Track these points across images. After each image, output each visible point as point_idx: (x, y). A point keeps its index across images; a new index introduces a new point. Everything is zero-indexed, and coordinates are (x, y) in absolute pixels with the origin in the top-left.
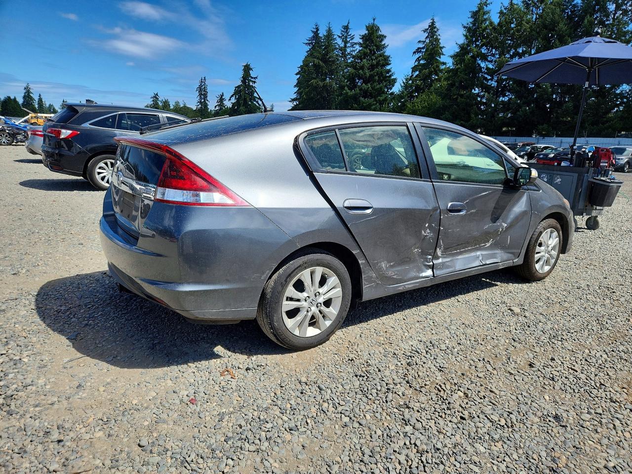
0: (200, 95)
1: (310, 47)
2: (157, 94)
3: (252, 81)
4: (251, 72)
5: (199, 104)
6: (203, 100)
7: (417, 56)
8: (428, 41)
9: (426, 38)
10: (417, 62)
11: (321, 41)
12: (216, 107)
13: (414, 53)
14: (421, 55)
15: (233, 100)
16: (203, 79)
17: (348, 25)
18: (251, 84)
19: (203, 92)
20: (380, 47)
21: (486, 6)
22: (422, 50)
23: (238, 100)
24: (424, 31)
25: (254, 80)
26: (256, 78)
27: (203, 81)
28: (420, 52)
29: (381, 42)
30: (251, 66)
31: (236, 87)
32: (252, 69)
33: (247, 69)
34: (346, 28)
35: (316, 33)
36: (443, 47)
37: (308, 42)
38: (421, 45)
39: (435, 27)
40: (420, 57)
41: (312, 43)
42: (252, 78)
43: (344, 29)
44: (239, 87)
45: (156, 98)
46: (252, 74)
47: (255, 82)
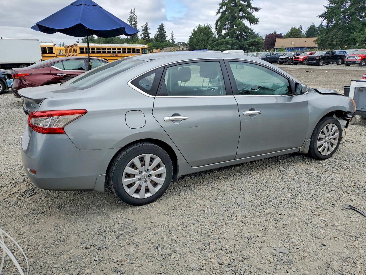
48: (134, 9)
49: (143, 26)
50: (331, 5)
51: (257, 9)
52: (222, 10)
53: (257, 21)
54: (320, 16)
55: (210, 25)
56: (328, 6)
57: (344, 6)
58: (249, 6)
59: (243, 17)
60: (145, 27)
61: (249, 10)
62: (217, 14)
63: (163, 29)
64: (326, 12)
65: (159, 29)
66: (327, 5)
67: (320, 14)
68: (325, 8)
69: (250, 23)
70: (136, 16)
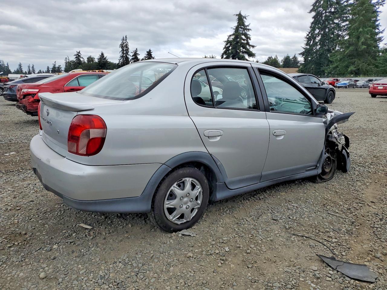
48: (126, 36)
49: (133, 52)
50: (306, 47)
51: (253, 46)
52: (227, 46)
53: (255, 55)
54: (300, 54)
55: (215, 57)
56: (305, 47)
57: (316, 48)
58: (248, 43)
59: (243, 52)
60: (134, 53)
61: (248, 47)
62: (224, 49)
63: (151, 55)
64: (304, 52)
65: (147, 55)
66: (303, 47)
67: (300, 53)
68: (303, 48)
69: (249, 57)
70: (127, 42)
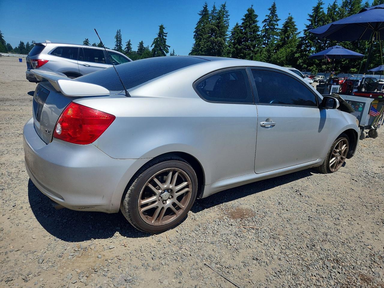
0: (117, 41)
1: (201, 17)
2: (87, 39)
3: (164, 35)
4: (164, 30)
5: (116, 46)
6: (118, 44)
7: (264, 24)
8: (271, 15)
9: (270, 13)
10: (264, 28)
11: (208, 13)
12: (125, 48)
13: (263, 22)
14: (266, 23)
15: (153, 47)
16: (119, 31)
17: (225, 4)
18: (164, 37)
19: (119, 39)
20: (255, 22)
21: (322, 5)
22: (267, 21)
23: (155, 47)
24: (269, 10)
25: (166, 35)
26: (167, 33)
27: (119, 32)
28: (266, 22)
29: (255, 18)
30: (164, 26)
31: (155, 39)
32: (164, 28)
33: (162, 28)
34: (224, 6)
35: (205, 8)
36: (280, 19)
37: (200, 13)
38: (267, 18)
39: (276, 8)
40: (266, 24)
41: (202, 14)
42: (164, 33)
43: (222, 6)
44: (157, 39)
45: (87, 42)
46: (165, 31)
47: (166, 36)
